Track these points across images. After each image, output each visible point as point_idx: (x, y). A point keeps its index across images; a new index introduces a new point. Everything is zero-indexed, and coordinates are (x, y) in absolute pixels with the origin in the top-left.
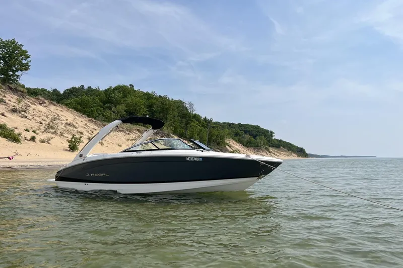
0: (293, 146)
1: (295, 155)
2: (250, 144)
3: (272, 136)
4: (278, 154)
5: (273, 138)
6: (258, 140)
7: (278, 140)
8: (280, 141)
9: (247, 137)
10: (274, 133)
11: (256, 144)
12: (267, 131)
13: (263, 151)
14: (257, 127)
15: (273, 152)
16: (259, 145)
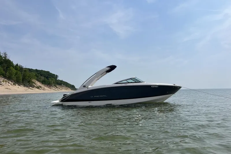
0: (69, 84)
1: (70, 89)
2: (45, 82)
3: (57, 78)
4: (61, 89)
5: (58, 79)
6: (50, 80)
7: (60, 80)
8: (62, 81)
9: (43, 78)
10: (58, 76)
11: (49, 83)
12: (54, 75)
13: (53, 87)
14: (48, 72)
15: (58, 87)
16: (51, 83)
